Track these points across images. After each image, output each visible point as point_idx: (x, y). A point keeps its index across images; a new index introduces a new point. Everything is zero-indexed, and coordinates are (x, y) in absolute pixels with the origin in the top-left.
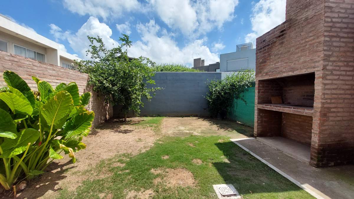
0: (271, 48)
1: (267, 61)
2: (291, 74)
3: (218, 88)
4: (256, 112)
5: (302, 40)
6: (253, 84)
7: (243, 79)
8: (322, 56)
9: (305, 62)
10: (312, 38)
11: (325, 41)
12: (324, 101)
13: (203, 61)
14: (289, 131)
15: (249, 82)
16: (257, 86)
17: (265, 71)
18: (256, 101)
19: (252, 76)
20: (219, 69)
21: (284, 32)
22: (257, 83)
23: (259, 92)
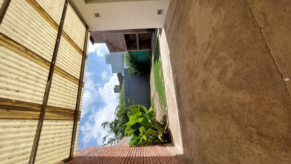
0: (114, 47)
1: (120, 48)
2: (124, 40)
3: (133, 69)
4: (141, 50)
5: (113, 38)
6: (129, 52)
7: (127, 57)
8: (118, 33)
9: (120, 37)
10: (113, 36)
11: (114, 33)
12: (133, 31)
13: (116, 86)
14: (148, 38)
15: (129, 54)
16: (130, 51)
17: (123, 48)
18: (136, 50)
19: (126, 53)
20: (121, 73)
21: (109, 43)
22: (128, 51)
23: (132, 50)
